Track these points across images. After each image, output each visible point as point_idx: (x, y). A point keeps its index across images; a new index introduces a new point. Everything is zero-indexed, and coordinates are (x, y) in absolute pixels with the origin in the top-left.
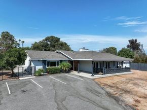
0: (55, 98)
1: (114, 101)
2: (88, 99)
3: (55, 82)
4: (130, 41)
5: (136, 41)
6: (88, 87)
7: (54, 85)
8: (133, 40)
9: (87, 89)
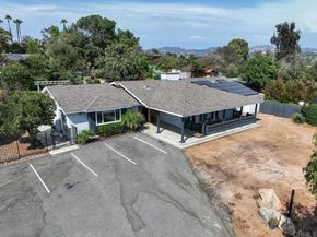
0: (121, 198)
1: (206, 198)
2: (169, 197)
3: (117, 161)
4: (278, 27)
5: (293, 26)
6: (172, 170)
7: (116, 169)
8: (286, 24)
9: (171, 176)
